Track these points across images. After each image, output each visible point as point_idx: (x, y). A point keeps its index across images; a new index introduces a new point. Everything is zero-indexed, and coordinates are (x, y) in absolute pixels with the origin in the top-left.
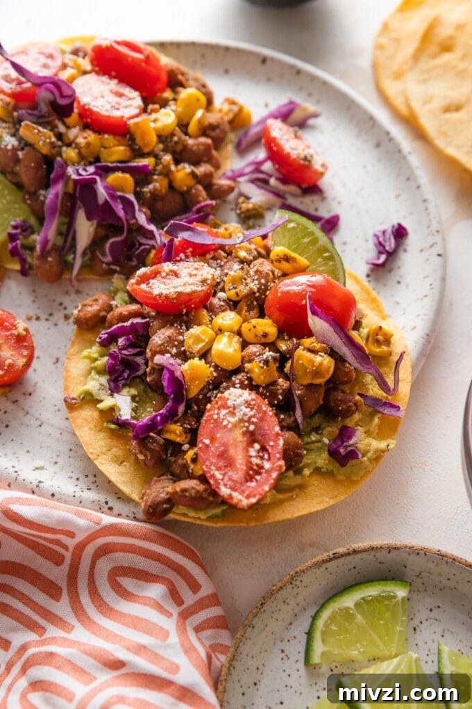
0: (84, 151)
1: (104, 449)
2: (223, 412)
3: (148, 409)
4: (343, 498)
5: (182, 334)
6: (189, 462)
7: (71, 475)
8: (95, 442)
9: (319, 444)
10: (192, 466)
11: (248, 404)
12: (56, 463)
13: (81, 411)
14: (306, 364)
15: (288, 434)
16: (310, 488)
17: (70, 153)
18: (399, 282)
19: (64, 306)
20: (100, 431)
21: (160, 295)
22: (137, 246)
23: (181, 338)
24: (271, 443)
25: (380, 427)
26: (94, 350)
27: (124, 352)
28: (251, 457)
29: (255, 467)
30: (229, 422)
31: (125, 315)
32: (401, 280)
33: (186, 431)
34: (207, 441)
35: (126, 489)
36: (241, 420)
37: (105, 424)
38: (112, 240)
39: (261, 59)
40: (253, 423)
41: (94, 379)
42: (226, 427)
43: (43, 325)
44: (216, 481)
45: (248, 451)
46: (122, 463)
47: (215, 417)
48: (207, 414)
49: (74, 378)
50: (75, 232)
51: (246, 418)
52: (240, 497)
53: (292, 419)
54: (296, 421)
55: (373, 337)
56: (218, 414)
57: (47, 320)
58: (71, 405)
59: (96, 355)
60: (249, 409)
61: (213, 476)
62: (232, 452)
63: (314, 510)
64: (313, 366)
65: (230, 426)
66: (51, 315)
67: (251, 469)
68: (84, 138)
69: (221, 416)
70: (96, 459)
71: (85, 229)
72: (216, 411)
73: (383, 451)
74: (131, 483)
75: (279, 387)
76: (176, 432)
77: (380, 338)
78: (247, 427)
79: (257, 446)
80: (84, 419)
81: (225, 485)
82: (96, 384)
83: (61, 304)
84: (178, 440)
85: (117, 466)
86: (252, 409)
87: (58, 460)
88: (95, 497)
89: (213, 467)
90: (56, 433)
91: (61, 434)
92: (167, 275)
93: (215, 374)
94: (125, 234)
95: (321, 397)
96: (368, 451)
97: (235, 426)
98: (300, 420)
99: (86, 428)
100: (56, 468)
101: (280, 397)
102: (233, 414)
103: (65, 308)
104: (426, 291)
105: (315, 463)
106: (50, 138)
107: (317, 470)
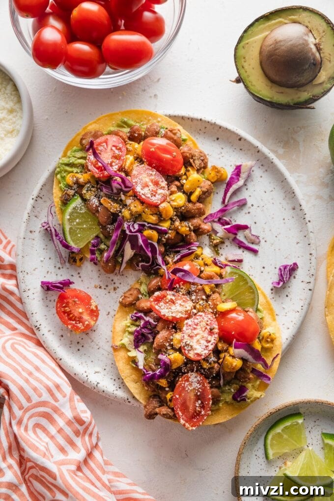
0: (133, 213)
1: (129, 375)
2: (187, 383)
3: (152, 357)
4: (235, 416)
5: (172, 335)
6: (168, 400)
7: (112, 377)
8: (126, 371)
9: (229, 391)
10: (169, 403)
11: (199, 382)
12: (105, 369)
13: (120, 352)
14: (229, 364)
15: (215, 390)
16: (221, 410)
17: (126, 213)
18: (287, 296)
19: (114, 282)
20: (128, 364)
21: (164, 315)
22: (155, 265)
23: (172, 337)
24: (206, 403)
25: (259, 385)
26: (128, 321)
27: (143, 330)
28: (196, 406)
29: (197, 412)
30: (189, 389)
31: (145, 309)
32: (289, 295)
33: (168, 382)
34: (177, 396)
35: (137, 397)
36: (194, 389)
37: (131, 363)
38: (143, 263)
39: (239, 138)
40: (199, 391)
41: (127, 337)
42: (187, 391)
43: (102, 291)
44: (179, 415)
45: (195, 403)
46: (137, 382)
47: (183, 385)
48: (179, 383)
49: (117, 332)
50: (124, 249)
51: (197, 388)
52: (189, 426)
53: (218, 383)
54: (220, 384)
55: (266, 339)
56: (184, 384)
57: (105, 289)
58: (115, 349)
59: (129, 324)
60: (199, 385)
61: (178, 413)
62: (188, 403)
63: (221, 421)
64: (232, 366)
65: (189, 391)
66: (107, 286)
67: (195, 412)
68: (136, 207)
69: (186, 386)
70: (125, 379)
71: (129, 252)
72: (184, 382)
73: (258, 398)
74: (140, 393)
75: (214, 370)
76: (163, 383)
77: (269, 340)
78: (197, 393)
79: (200, 402)
80: (121, 357)
81: (183, 419)
82: (127, 340)
83: (112, 280)
84: (164, 386)
85: (134, 384)
86: (200, 384)
87: (106, 368)
88: (123, 396)
89: (178, 409)
90: (106, 354)
91: (108, 354)
92: (169, 301)
93: (185, 360)
94: (150, 263)
95: (234, 375)
96: (251, 398)
97: (191, 390)
98: (222, 384)
99: (121, 362)
100: (105, 372)
101: (214, 375)
102: (191, 385)
103: (114, 283)
104: (299, 309)
105: (226, 399)
106: (116, 208)
107: (226, 403)
